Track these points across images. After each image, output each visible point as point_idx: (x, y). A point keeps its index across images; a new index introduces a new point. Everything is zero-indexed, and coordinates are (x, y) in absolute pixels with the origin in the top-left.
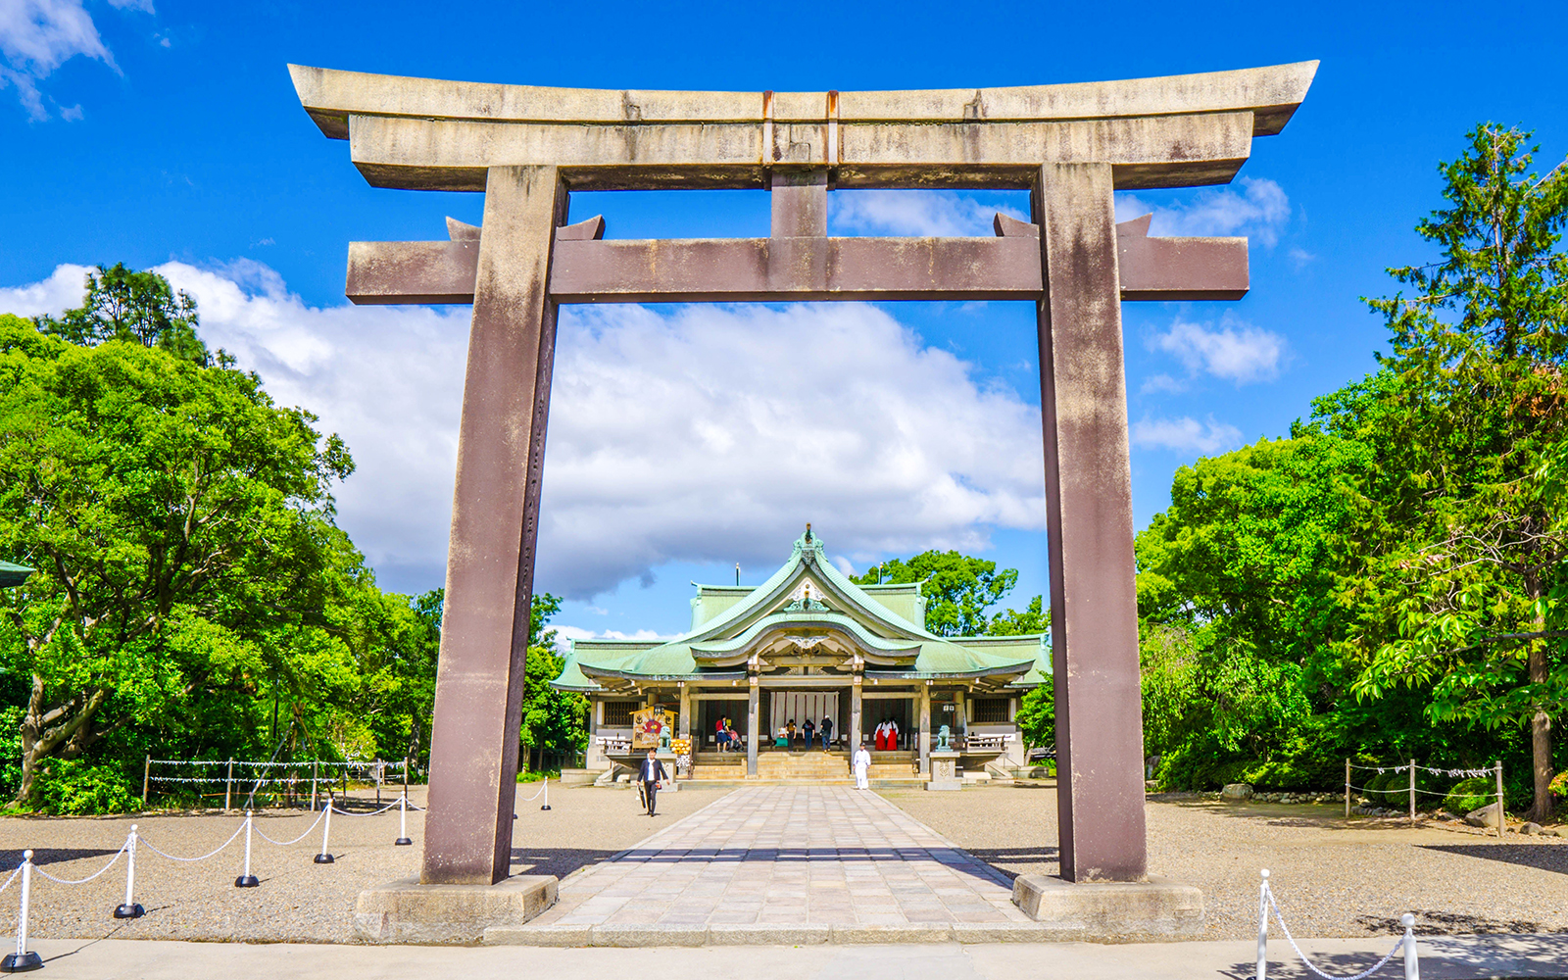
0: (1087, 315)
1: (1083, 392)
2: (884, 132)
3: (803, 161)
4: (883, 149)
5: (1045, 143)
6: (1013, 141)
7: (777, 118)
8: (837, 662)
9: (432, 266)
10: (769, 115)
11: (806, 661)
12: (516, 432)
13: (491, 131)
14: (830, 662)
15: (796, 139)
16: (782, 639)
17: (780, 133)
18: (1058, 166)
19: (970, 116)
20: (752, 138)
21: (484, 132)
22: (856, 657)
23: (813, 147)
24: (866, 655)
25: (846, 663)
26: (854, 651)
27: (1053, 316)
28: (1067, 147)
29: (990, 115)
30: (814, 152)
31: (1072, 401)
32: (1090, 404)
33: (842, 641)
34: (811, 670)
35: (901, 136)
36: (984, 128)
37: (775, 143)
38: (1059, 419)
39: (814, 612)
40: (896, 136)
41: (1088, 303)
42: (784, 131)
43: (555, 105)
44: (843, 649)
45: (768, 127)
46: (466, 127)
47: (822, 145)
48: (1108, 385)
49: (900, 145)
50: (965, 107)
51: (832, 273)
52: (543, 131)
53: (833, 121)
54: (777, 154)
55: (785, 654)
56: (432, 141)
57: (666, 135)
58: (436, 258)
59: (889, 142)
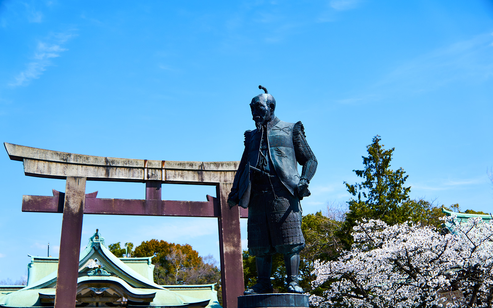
0: (231, 224)
1: (230, 245)
2: (177, 172)
3: (155, 179)
4: (177, 177)
5: (220, 177)
6: (212, 176)
7: (148, 167)
8: (113, 300)
9: (48, 203)
10: (146, 166)
11: (97, 300)
12: (76, 253)
13: (66, 166)
14: (110, 300)
15: (154, 173)
16: (86, 288)
17: (149, 171)
18: (224, 183)
19: (200, 169)
20: (141, 172)
21: (64, 166)
22: (124, 298)
23: (158, 175)
24: (129, 297)
25: (118, 301)
26: (123, 295)
27: (223, 225)
28: (226, 178)
29: (206, 169)
30: (158, 177)
31: (227, 247)
32: (232, 248)
33: (117, 290)
34: (100, 304)
35: (182, 173)
36: (204, 172)
37: (148, 174)
38: (224, 252)
39: (103, 275)
40: (180, 174)
41: (231, 221)
42: (150, 171)
43: (86, 160)
44: (116, 293)
45: (146, 170)
46: (59, 165)
47: (161, 175)
48: (237, 243)
49: (182, 176)
50: (199, 166)
51: (163, 210)
52: (82, 167)
53: (164, 169)
54: (148, 177)
55: (86, 296)
56: (49, 168)
57: (117, 170)
58: (49, 201)
59: (178, 175)
